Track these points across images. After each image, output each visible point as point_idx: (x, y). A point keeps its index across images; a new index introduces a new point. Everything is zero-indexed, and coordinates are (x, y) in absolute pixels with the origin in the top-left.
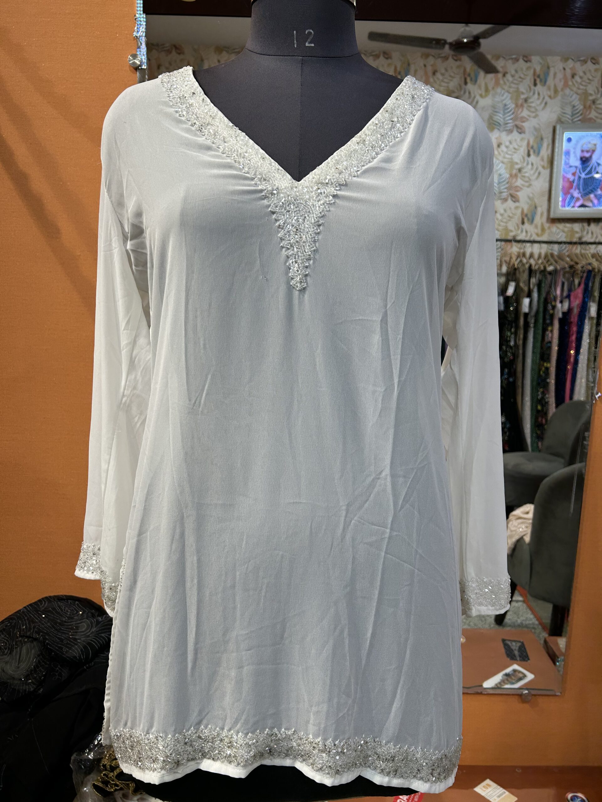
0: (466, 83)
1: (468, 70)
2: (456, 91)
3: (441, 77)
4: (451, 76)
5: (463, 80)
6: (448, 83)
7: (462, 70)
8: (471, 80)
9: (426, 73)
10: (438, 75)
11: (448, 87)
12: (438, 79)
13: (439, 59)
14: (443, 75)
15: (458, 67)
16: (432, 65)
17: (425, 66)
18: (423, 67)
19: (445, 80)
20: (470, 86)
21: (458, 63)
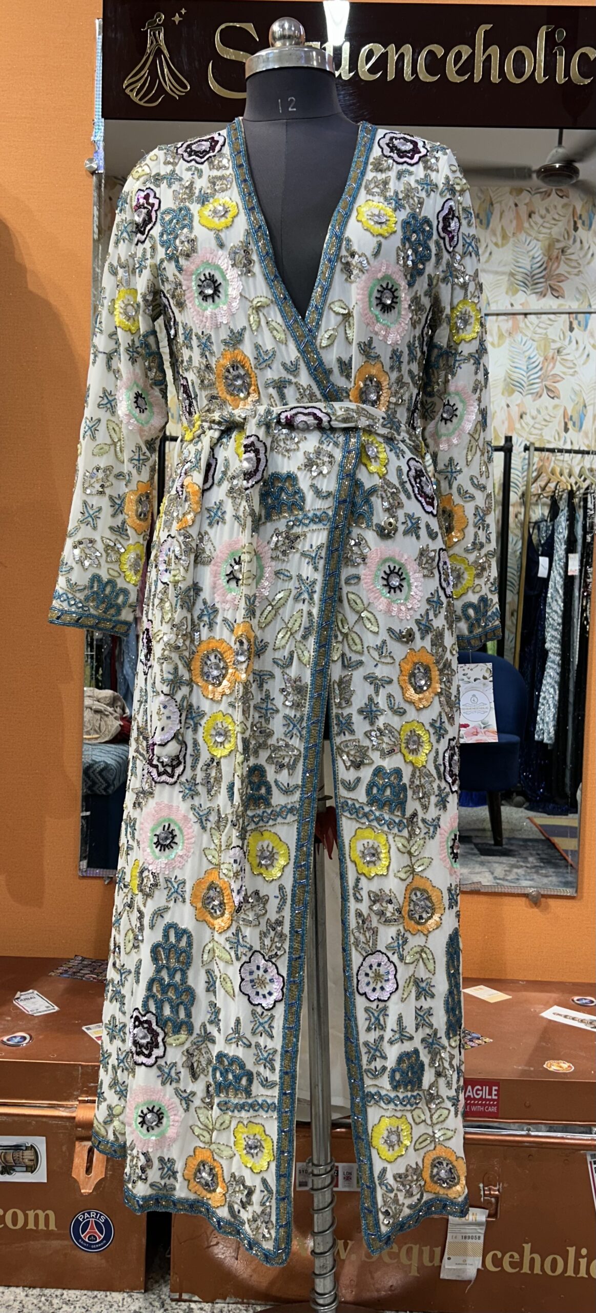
0: (576, 229)
1: (579, 212)
2: (562, 239)
3: (540, 221)
4: (554, 219)
5: (572, 223)
6: (550, 228)
7: (571, 209)
8: (583, 223)
9: (518, 217)
10: (536, 218)
11: (550, 234)
12: (536, 223)
13: (538, 195)
14: (542, 217)
15: (565, 206)
16: (526, 204)
17: (516, 205)
18: (513, 206)
19: (546, 225)
20: (582, 233)
21: (565, 200)
